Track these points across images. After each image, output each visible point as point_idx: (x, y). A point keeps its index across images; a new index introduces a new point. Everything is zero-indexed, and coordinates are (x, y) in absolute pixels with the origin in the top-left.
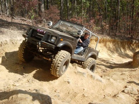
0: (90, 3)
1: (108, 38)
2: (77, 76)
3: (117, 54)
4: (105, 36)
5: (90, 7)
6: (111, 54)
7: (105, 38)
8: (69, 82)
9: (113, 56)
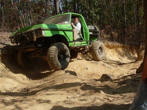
0: (100, 16)
1: (117, 44)
2: (93, 65)
3: (126, 58)
4: (115, 43)
5: (100, 20)
6: (121, 58)
7: (115, 44)
8: (87, 69)
9: (123, 59)
